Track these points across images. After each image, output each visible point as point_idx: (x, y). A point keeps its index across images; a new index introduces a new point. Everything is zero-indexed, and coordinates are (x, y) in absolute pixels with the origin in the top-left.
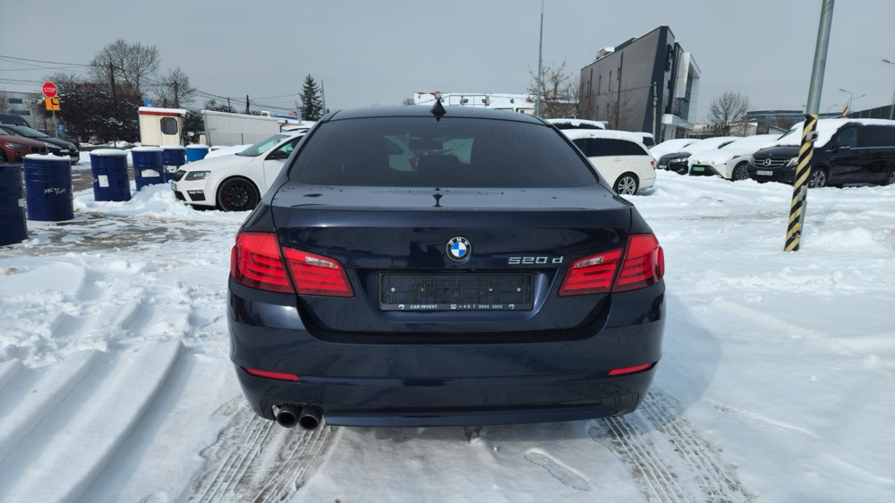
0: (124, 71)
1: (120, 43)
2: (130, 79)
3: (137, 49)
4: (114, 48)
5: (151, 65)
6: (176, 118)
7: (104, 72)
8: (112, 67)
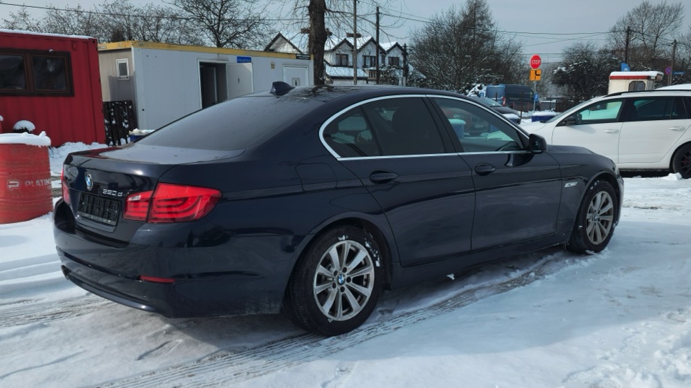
0: (643, 34)
1: (645, 6)
2: (647, 42)
3: (661, 9)
4: (638, 11)
5: (673, 24)
6: (645, 81)
7: (622, 37)
8: (629, 31)
